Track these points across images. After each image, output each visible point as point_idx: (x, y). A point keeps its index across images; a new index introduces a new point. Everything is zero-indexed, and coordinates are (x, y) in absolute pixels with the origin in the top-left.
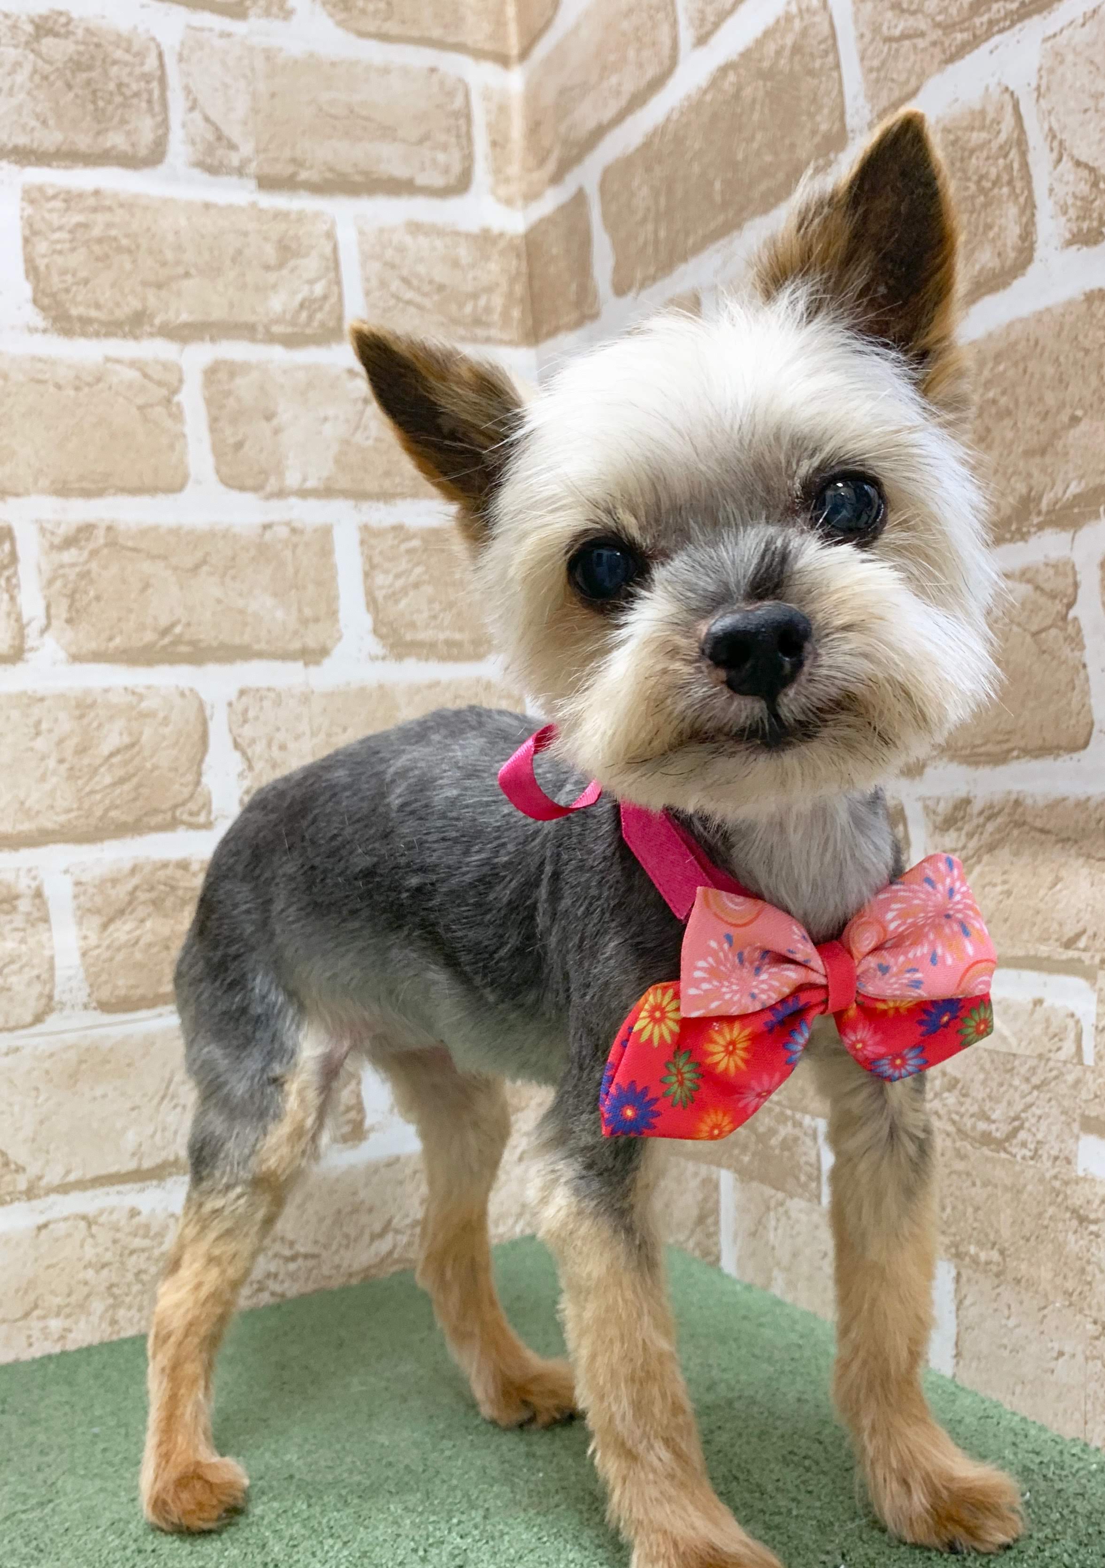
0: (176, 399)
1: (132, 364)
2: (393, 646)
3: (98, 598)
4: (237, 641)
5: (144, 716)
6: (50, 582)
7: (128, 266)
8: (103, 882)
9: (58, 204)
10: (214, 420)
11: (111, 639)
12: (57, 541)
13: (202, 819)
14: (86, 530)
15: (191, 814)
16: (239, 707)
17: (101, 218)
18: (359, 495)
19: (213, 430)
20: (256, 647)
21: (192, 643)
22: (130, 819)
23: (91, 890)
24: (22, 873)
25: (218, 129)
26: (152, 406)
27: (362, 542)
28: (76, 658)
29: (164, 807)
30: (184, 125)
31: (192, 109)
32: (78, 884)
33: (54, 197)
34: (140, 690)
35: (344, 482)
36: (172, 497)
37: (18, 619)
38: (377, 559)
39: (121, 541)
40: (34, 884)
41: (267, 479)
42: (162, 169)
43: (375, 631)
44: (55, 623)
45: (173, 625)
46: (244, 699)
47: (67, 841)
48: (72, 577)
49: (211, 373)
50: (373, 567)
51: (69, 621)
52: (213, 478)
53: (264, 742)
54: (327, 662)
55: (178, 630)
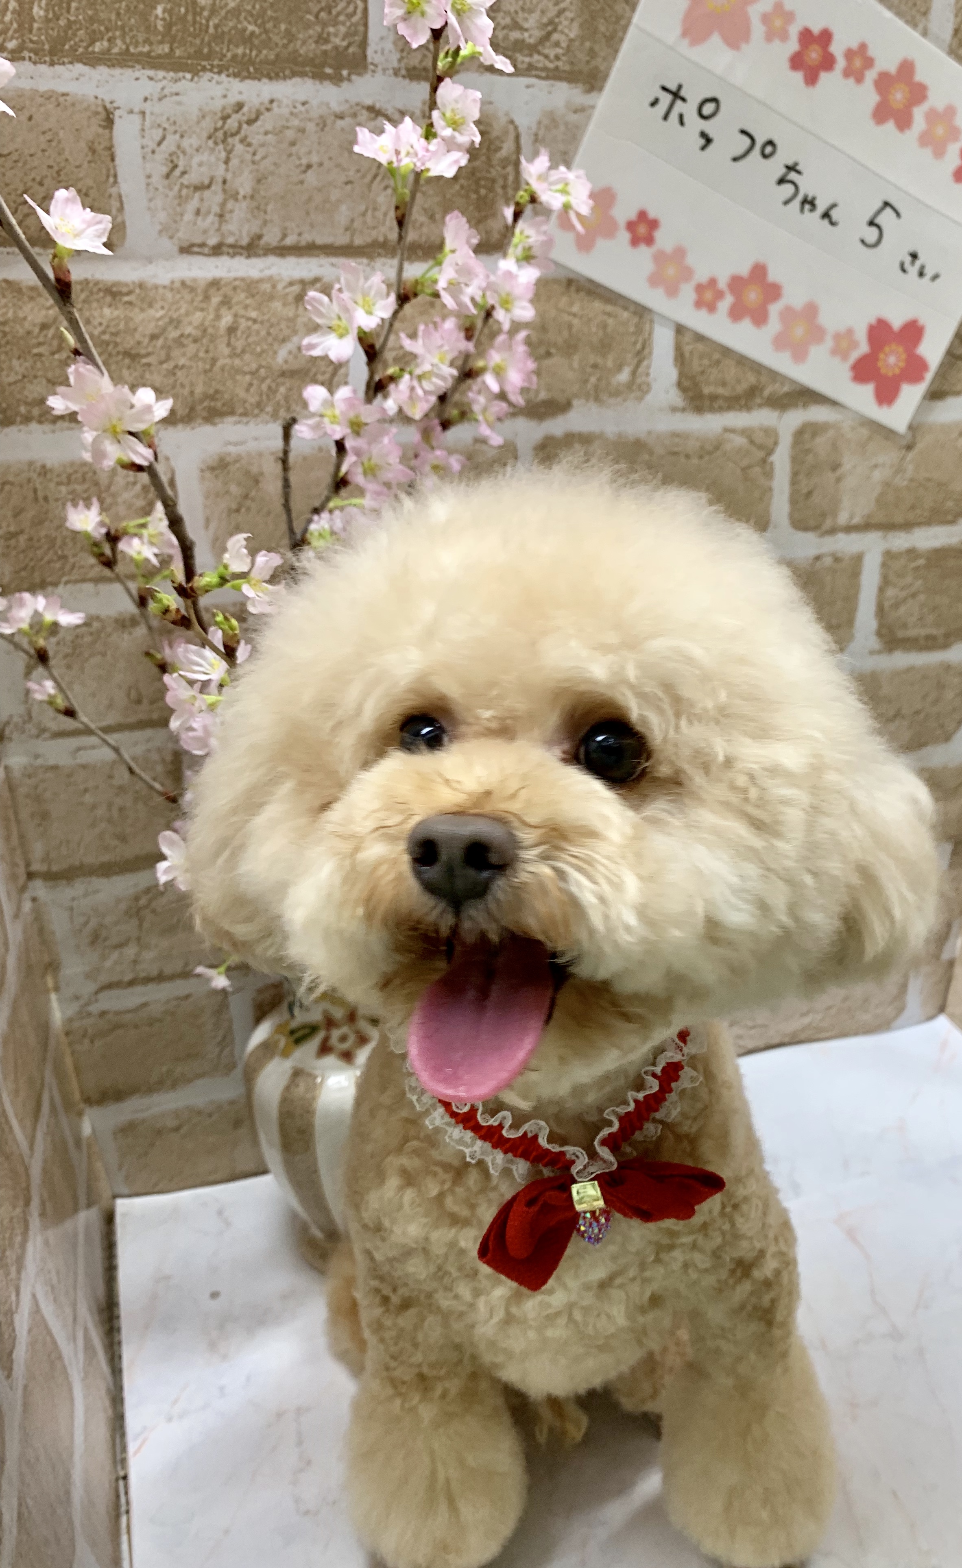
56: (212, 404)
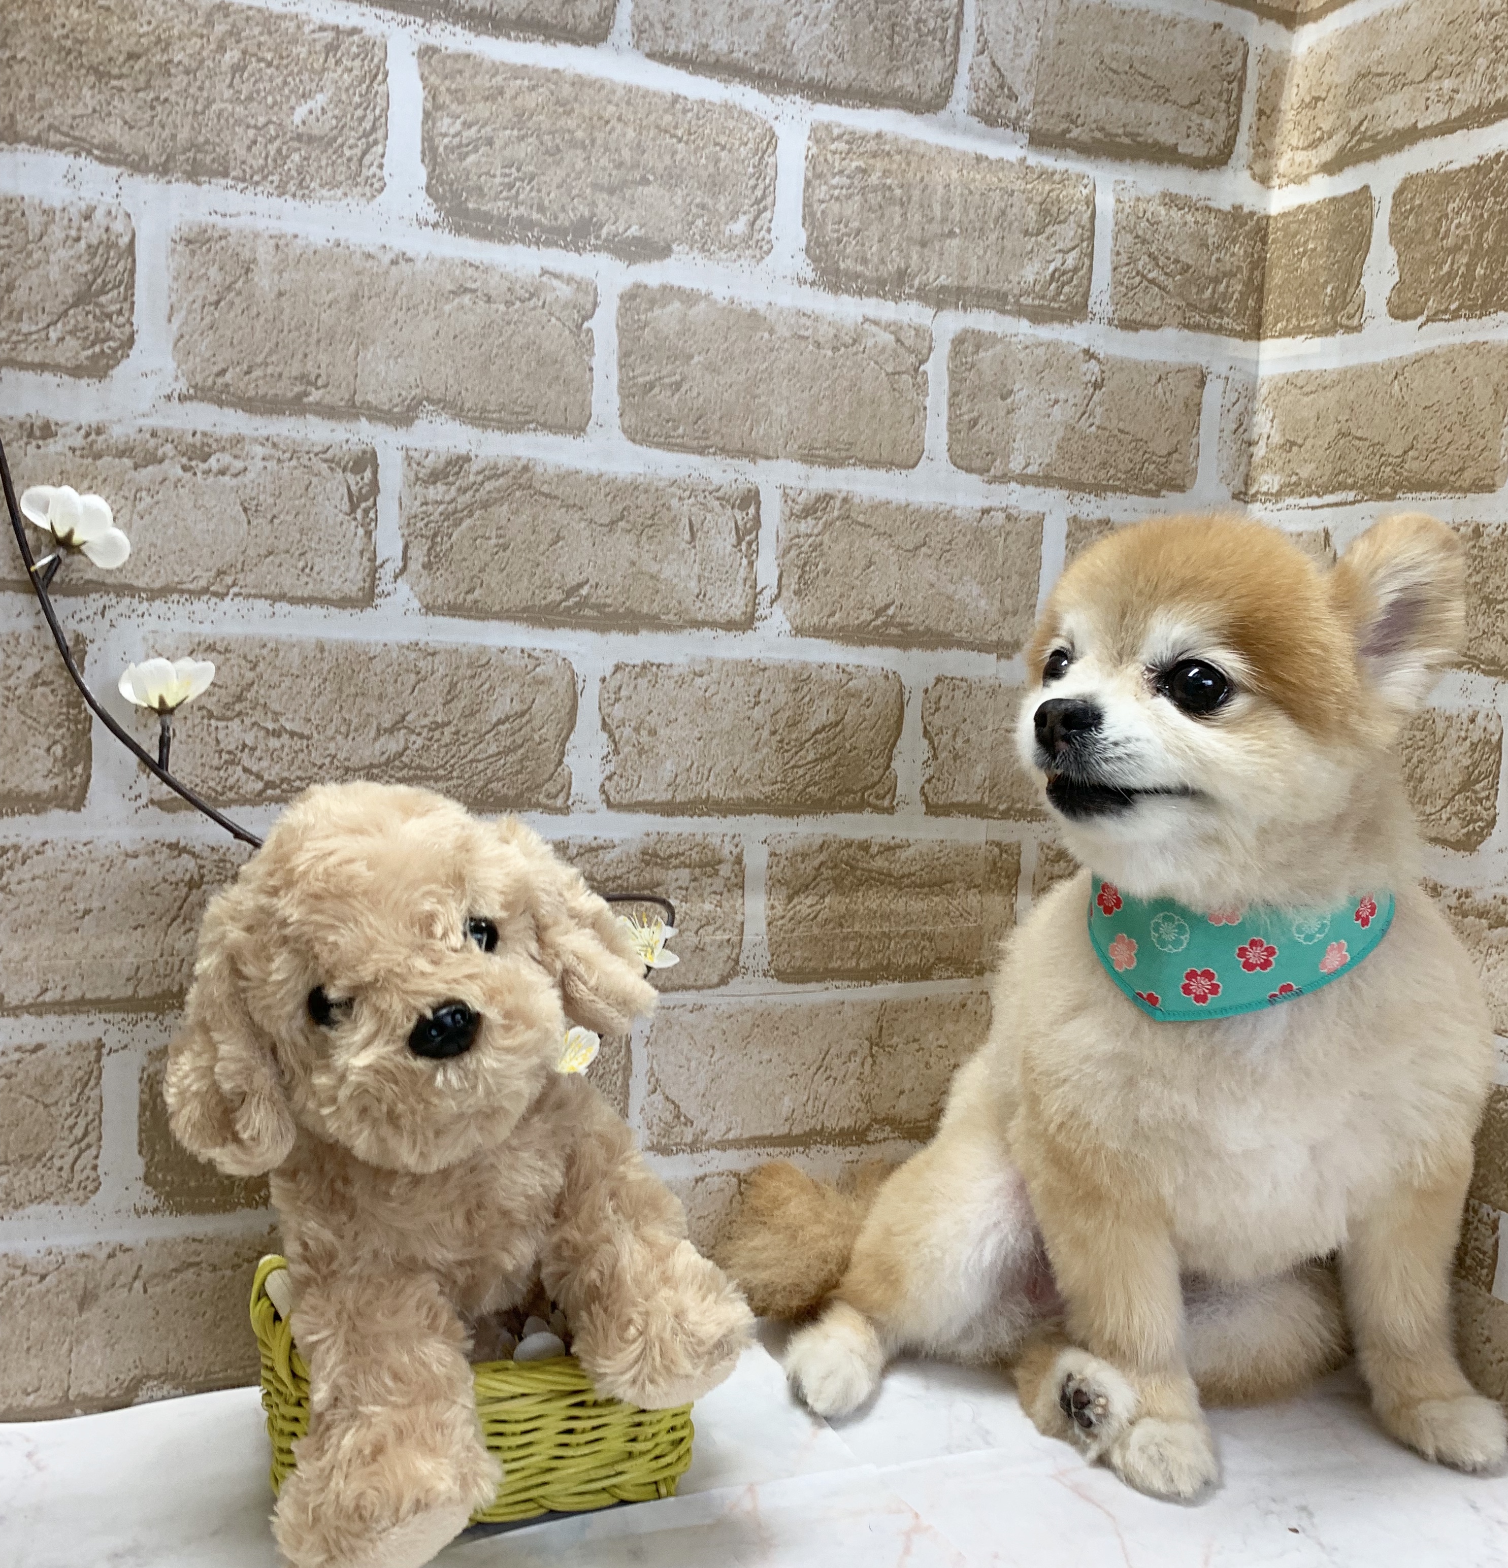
3: (826, 572)
7: (898, 220)
9: (841, 146)
10: (955, 394)
12: (797, 508)
15: (878, 797)
17: (880, 164)
23: (783, 862)
24: (727, 839)
25: (1002, 75)
30: (971, 69)
31: (982, 52)
32: (773, 854)
33: (840, 137)
34: (849, 669)
36: (904, 472)
40: (736, 851)
42: (943, 115)
44: (785, 593)
49: (959, 342)
51: (797, 593)
56: (200, 156)
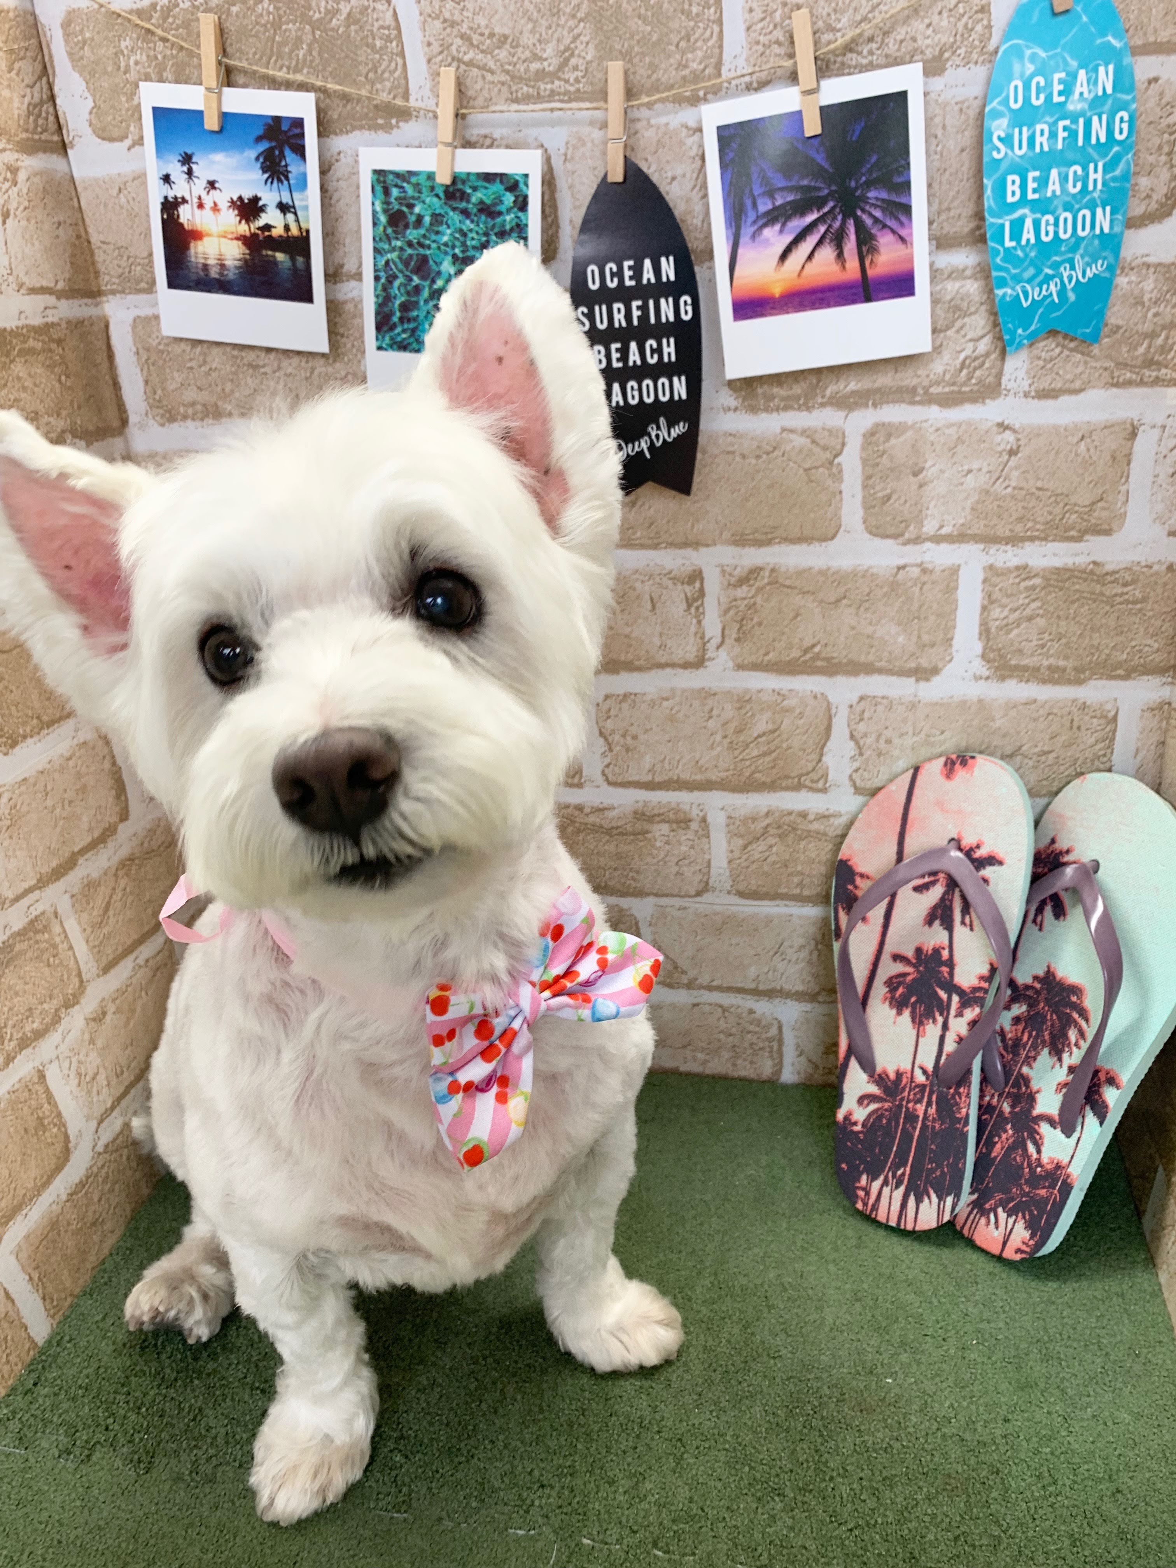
0: (837, 461)
1: (804, 432)
2: (997, 669)
4: (863, 659)
5: (786, 710)
6: (727, 611)
8: (746, 819)
11: (767, 654)
13: (820, 785)
14: (756, 571)
16: (858, 709)
18: (989, 539)
19: (865, 487)
20: (878, 664)
21: (828, 660)
22: (768, 780)
26: (816, 468)
27: (985, 581)
28: (740, 667)
29: (793, 775)
35: (978, 528)
37: (702, 638)
38: (997, 595)
39: (781, 580)
41: (907, 527)
43: (983, 656)
45: (813, 646)
46: (862, 703)
47: (724, 790)
48: (742, 608)
50: (991, 602)
52: (862, 527)
53: (874, 737)
54: (936, 680)
55: (817, 649)
